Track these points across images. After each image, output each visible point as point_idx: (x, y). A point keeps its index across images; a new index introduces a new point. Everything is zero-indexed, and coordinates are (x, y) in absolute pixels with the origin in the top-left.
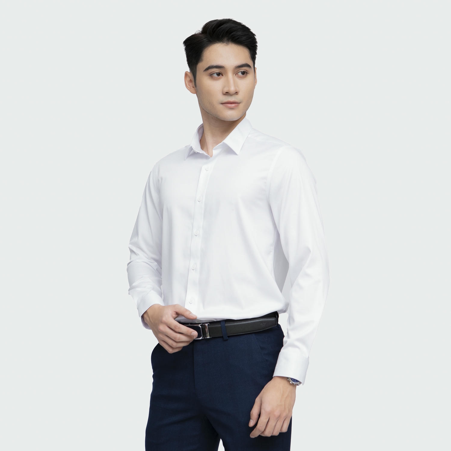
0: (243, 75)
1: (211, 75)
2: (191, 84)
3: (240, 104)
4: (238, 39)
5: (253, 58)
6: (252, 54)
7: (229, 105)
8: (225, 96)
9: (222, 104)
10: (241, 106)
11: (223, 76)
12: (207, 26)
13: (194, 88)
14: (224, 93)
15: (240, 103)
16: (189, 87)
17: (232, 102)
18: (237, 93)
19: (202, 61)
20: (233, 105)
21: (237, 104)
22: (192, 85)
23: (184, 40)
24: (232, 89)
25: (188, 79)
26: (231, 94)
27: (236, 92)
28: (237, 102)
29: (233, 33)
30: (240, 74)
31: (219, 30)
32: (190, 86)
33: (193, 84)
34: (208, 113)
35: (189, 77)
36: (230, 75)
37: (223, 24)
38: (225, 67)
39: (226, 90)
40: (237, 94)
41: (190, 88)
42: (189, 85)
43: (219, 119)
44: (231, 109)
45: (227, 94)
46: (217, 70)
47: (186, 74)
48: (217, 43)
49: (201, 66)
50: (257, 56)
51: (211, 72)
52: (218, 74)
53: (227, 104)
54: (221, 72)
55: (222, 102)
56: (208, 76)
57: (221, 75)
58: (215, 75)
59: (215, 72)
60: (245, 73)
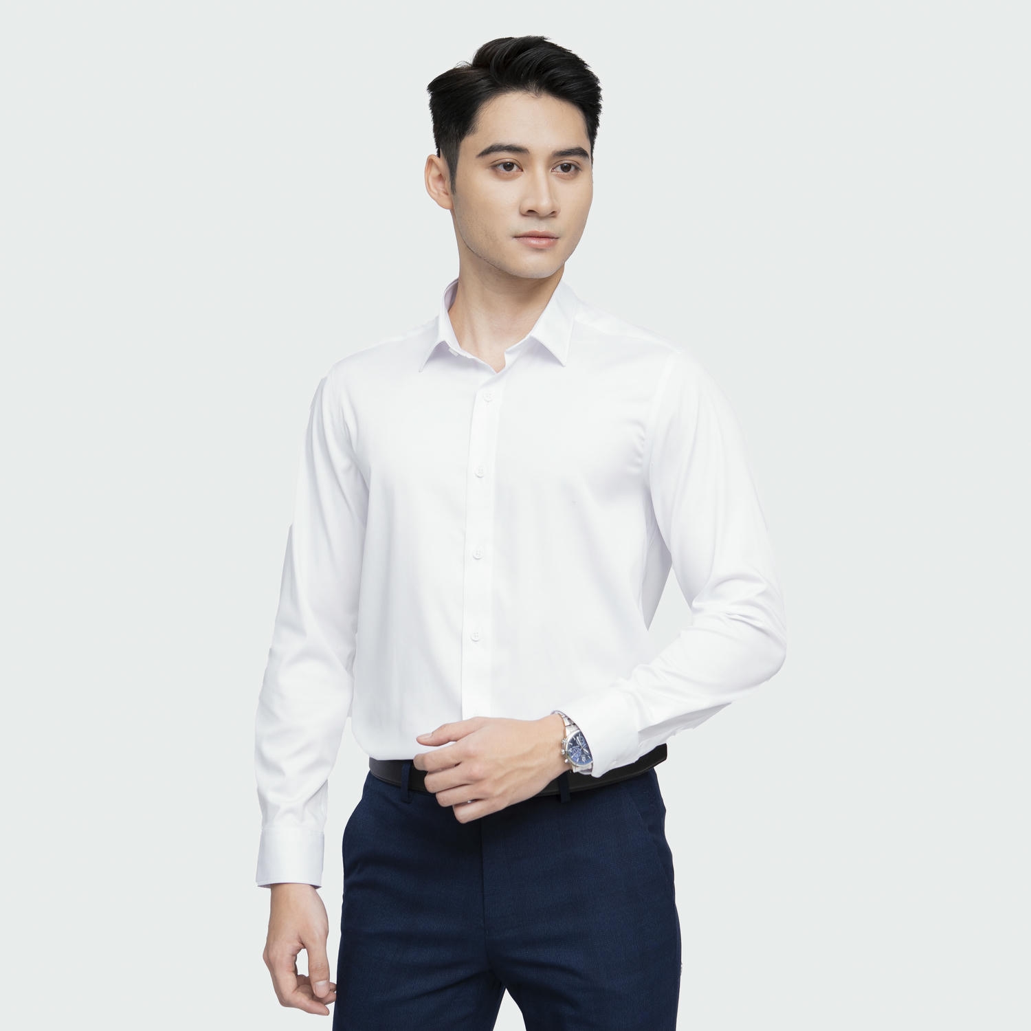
0: (566, 174)
1: (494, 167)
2: (440, 185)
3: (559, 241)
4: (563, 84)
5: (592, 133)
6: (591, 124)
7: (534, 242)
8: (525, 218)
9: (516, 237)
10: (561, 244)
11: (522, 170)
12: (489, 50)
13: (447, 194)
14: (524, 213)
15: (557, 238)
16: (435, 191)
17: (540, 235)
18: (553, 214)
19: (474, 131)
20: (544, 242)
21: (552, 240)
22: (444, 188)
23: (431, 81)
24: (544, 204)
25: (435, 172)
26: (541, 215)
27: (553, 212)
28: (552, 235)
29: (552, 71)
30: (559, 169)
31: (519, 61)
32: (437, 190)
33: (446, 186)
34: (480, 257)
35: (437, 167)
36: (540, 169)
37: (529, 49)
38: (528, 149)
39: (529, 205)
40: (554, 217)
41: (439, 194)
42: (435, 187)
43: (506, 272)
44: (538, 250)
45: (531, 212)
46: (507, 157)
47: (430, 162)
48: (514, 90)
49: (472, 144)
50: (599, 130)
51: (494, 160)
52: (508, 166)
53: (528, 239)
54: (516, 162)
55: (518, 234)
56: (488, 168)
57: (515, 168)
58: (501, 168)
59: (500, 161)
60: (573, 168)
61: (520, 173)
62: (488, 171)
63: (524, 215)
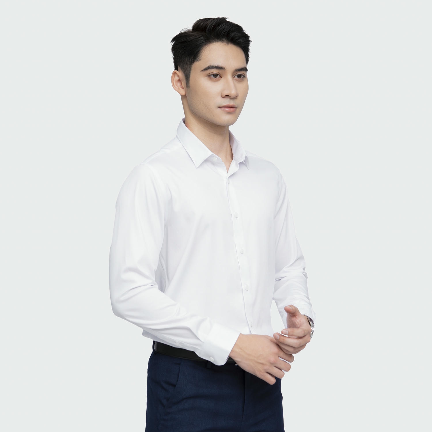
0: (239, 79)
1: (209, 76)
2: (179, 84)
3: (237, 109)
7: (227, 109)
8: (224, 99)
9: (219, 107)
10: (237, 111)
11: (221, 77)
13: (184, 89)
16: (177, 87)
17: (230, 106)
18: (236, 97)
19: (199, 60)
20: (232, 109)
21: (235, 109)
22: (181, 85)
24: (233, 93)
25: (177, 78)
26: (232, 97)
28: (235, 106)
30: (236, 77)
35: (178, 76)
36: (229, 77)
38: (225, 67)
39: (226, 93)
42: (177, 85)
43: (214, 123)
44: (229, 113)
45: (227, 96)
46: (215, 71)
47: (174, 73)
51: (209, 73)
52: (215, 76)
53: (225, 108)
54: (219, 74)
55: (221, 106)
56: (206, 76)
57: (218, 76)
58: (212, 76)
59: (212, 73)
60: (242, 77)
61: (220, 78)
62: (207, 78)
63: (223, 97)
